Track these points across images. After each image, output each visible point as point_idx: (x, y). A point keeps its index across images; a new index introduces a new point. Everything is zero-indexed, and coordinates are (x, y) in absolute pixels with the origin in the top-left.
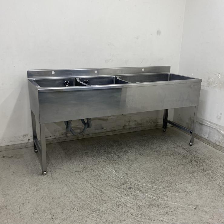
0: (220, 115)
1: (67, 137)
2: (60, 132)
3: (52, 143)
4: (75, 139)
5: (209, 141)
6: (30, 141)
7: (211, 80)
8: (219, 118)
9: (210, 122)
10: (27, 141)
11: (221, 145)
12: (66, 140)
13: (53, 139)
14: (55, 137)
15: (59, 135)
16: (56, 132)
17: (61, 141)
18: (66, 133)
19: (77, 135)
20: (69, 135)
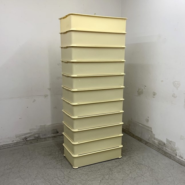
0: (148, 119)
1: (27, 141)
2: (20, 137)
3: (14, 146)
4: (33, 143)
5: (142, 139)
7: (140, 91)
8: (148, 121)
9: (141, 124)
11: (150, 142)
12: (27, 144)
13: (14, 143)
14: (16, 142)
15: (19, 140)
16: (17, 137)
17: (22, 144)
18: (26, 138)
19: (35, 139)
20: (28, 139)
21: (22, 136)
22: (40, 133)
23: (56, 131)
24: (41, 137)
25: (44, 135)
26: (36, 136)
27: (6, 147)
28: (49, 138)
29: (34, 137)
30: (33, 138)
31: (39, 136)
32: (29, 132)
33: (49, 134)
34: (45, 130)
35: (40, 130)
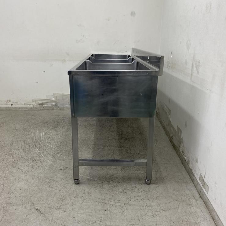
1: (43, 107)
2: (37, 102)
3: (30, 110)
4: (50, 110)
6: (12, 106)
10: (10, 106)
12: (43, 110)
13: (31, 107)
14: (33, 106)
15: (36, 104)
16: (33, 102)
17: (38, 110)
18: (42, 104)
19: (52, 107)
20: (45, 106)
21: (39, 101)
22: (57, 102)
25: (62, 104)
26: (54, 104)
27: (23, 110)
28: (67, 108)
29: (52, 105)
30: (50, 105)
31: (56, 105)
32: (46, 98)
33: (66, 104)
34: (63, 100)
35: (58, 99)
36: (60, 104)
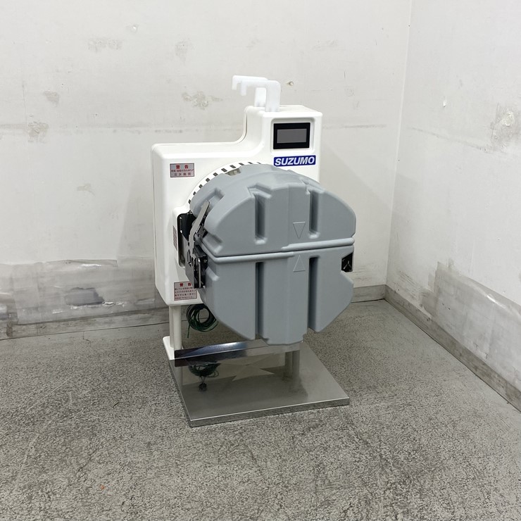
22: (13, 301)
23: (91, 292)
24: (22, 315)
25: (36, 308)
28: (59, 321)
33: (55, 307)
34: (40, 289)
35: (17, 287)
36: (28, 309)
